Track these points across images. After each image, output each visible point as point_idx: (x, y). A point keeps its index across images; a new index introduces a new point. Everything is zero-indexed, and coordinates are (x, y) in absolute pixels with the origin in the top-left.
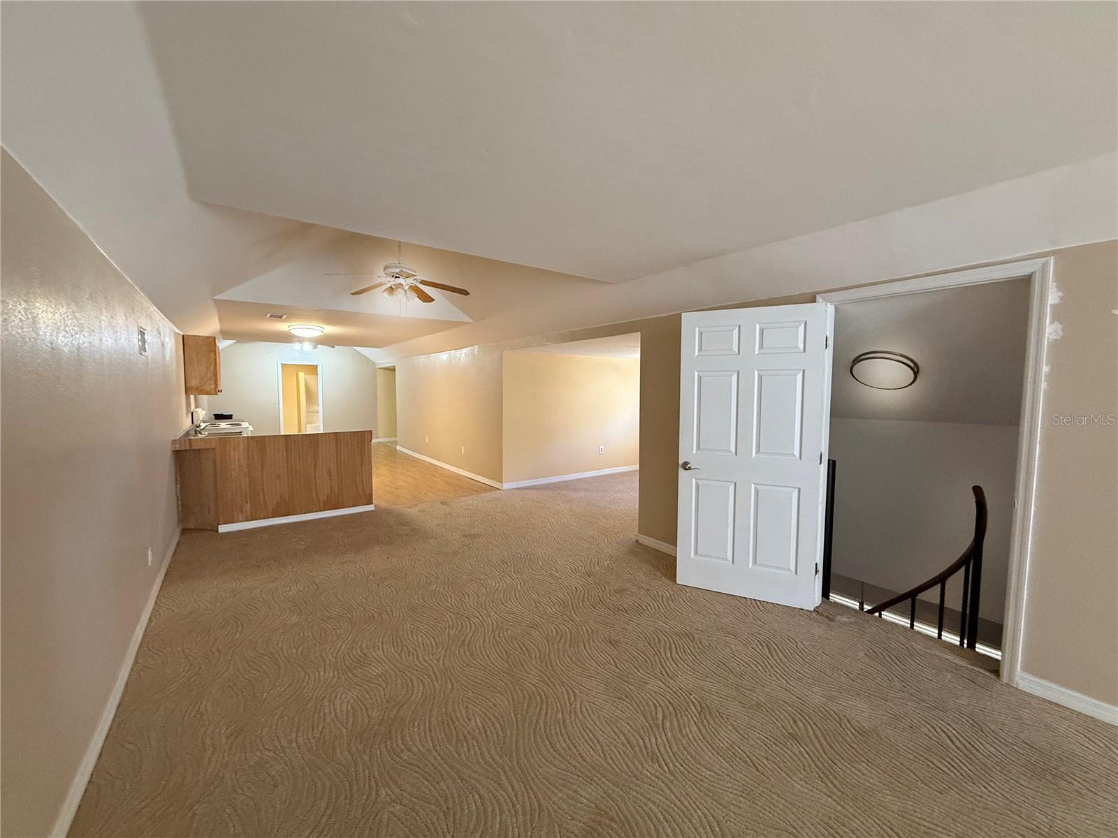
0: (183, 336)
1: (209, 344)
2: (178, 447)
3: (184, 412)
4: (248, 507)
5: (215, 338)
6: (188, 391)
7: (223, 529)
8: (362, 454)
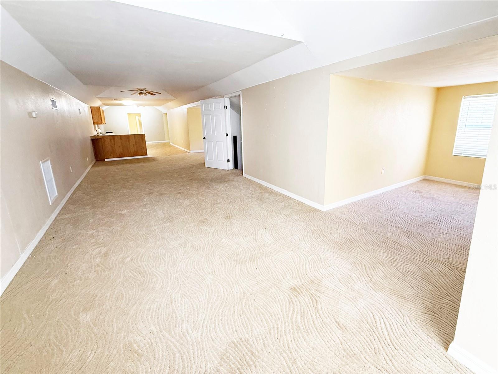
0: (91, 107)
1: (98, 109)
2: (92, 138)
3: (94, 130)
4: (112, 155)
5: (99, 107)
6: (94, 123)
7: (106, 160)
8: (143, 141)
